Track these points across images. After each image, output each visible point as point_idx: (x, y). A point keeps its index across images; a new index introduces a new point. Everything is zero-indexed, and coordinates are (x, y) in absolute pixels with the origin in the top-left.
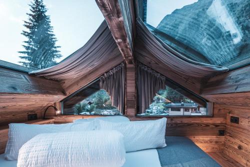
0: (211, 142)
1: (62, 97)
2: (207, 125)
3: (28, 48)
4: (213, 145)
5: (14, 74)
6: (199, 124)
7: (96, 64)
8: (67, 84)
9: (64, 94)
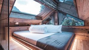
0: (84, 36)
1: (42, 21)
2: (82, 29)
3: (41, 10)
4: (85, 37)
5: (33, 16)
6: (78, 29)
7: (48, 12)
8: (43, 18)
9: (42, 20)
